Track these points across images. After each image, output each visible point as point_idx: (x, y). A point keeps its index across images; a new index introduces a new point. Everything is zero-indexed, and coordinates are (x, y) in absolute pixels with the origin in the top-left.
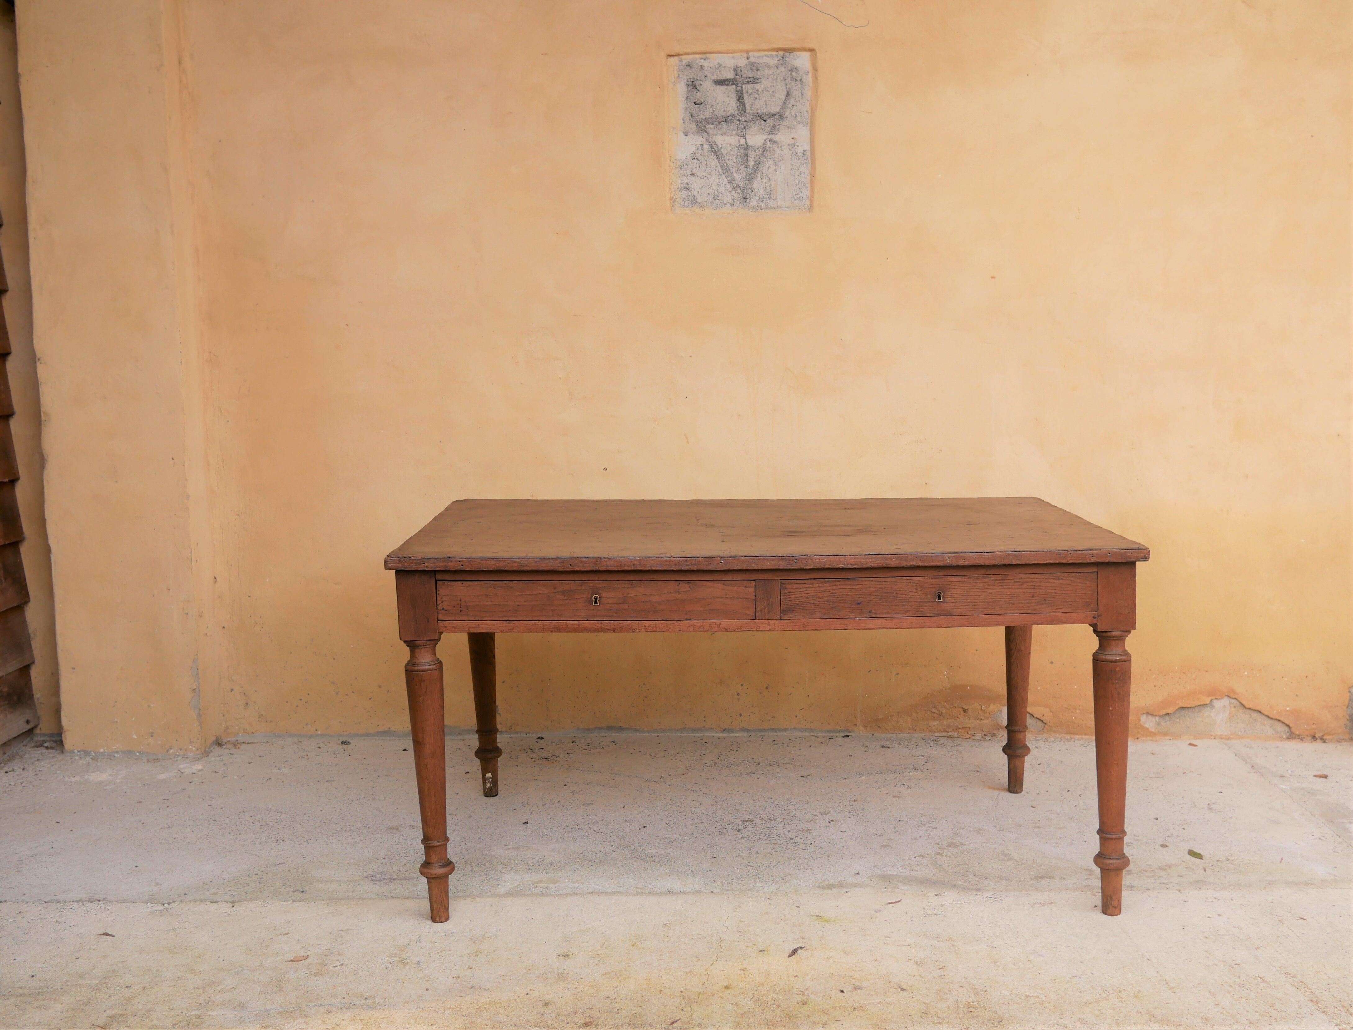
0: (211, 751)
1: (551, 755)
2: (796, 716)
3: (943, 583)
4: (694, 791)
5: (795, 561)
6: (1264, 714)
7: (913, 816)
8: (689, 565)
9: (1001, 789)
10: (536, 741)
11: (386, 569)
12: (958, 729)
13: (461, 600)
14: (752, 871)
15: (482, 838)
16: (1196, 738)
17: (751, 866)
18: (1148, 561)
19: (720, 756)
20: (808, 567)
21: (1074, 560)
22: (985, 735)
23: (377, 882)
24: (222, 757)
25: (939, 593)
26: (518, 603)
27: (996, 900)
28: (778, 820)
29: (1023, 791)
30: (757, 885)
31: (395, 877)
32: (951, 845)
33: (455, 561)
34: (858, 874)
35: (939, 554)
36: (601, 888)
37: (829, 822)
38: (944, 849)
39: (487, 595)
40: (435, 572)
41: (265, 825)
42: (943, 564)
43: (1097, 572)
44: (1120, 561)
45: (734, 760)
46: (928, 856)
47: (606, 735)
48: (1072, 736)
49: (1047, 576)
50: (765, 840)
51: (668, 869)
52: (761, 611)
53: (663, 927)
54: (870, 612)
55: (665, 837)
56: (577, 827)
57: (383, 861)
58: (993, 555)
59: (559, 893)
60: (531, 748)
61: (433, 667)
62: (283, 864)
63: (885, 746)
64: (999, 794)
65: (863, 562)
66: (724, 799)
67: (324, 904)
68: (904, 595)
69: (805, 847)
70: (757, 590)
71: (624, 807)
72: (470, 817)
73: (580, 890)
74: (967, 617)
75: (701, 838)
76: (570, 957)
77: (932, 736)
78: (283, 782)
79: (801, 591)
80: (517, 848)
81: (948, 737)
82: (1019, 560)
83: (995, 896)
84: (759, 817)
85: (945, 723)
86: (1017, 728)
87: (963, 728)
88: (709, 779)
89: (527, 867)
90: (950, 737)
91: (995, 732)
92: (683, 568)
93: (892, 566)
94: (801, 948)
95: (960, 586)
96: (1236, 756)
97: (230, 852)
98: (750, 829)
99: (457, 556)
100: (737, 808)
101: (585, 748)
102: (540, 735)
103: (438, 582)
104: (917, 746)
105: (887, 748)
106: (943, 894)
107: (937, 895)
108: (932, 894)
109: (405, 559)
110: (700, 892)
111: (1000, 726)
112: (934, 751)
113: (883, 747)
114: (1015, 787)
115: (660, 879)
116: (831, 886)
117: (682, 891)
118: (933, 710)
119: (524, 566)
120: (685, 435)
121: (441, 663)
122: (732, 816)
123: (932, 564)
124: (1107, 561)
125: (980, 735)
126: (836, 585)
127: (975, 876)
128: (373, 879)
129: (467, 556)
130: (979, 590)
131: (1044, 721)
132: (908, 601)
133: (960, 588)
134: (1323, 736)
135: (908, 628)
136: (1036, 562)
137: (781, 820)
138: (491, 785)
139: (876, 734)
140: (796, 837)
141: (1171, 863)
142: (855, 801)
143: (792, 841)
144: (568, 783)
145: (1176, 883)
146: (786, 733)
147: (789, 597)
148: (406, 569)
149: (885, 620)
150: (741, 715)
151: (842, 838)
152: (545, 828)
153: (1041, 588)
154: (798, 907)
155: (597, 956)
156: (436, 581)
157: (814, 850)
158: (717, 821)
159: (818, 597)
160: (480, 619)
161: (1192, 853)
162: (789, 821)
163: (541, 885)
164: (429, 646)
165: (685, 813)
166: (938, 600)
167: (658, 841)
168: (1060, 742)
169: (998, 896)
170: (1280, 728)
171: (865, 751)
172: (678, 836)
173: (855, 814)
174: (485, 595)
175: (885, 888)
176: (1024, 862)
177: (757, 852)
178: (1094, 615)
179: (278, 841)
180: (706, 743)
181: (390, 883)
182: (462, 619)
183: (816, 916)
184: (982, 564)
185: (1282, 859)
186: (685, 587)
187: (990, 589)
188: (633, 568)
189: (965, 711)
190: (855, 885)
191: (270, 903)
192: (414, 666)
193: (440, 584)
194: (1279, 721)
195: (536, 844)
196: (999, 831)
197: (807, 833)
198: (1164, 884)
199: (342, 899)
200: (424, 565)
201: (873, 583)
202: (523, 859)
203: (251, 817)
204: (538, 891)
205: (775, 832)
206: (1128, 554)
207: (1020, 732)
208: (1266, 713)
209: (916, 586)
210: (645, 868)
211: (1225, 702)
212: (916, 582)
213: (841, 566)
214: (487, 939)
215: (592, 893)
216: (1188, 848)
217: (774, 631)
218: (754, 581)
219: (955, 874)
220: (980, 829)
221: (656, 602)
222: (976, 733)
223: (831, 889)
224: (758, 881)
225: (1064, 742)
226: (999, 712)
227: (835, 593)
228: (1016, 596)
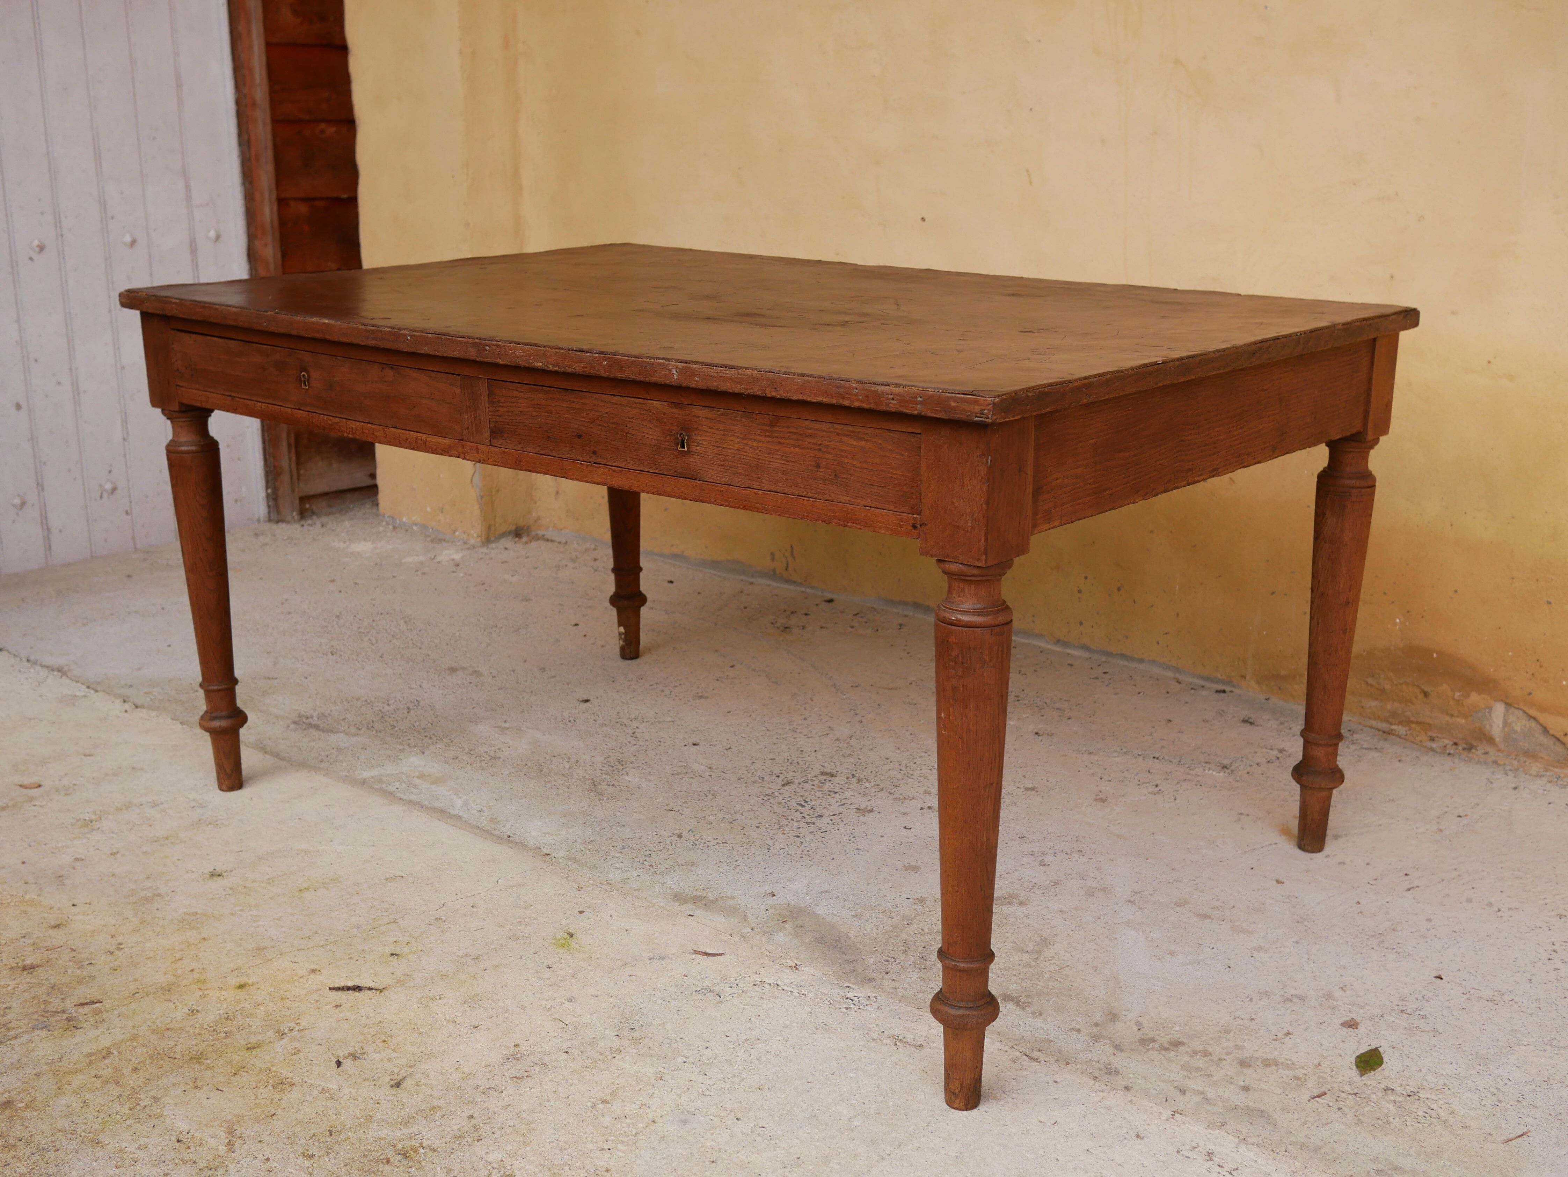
1: (801, 624)
2: (1158, 643)
3: (687, 418)
4: (856, 714)
10: (818, 603)
12: (1408, 723)
13: (191, 360)
20: (502, 361)
22: (1454, 743)
24: (495, 550)
25: (682, 436)
29: (1323, 851)
35: (663, 362)
42: (668, 382)
43: (920, 434)
50: (786, 807)
52: (469, 428)
54: (594, 453)
60: (796, 611)
63: (1251, 720)
64: (1279, 843)
68: (636, 430)
70: (463, 392)
74: (718, 487)
79: (512, 403)
80: (505, 729)
82: (775, 388)
85: (1389, 707)
87: (1418, 722)
91: (1475, 744)
95: (712, 428)
101: (856, 625)
102: (835, 597)
103: (172, 332)
105: (1247, 725)
109: (132, 294)
111: (1485, 735)
113: (1245, 721)
114: (1312, 843)
117: (523, 841)
121: (215, 444)
123: (653, 379)
124: (916, 412)
125: (1446, 742)
126: (553, 399)
130: (737, 440)
131: (1566, 746)
132: (641, 442)
133: (710, 430)
136: (801, 397)
137: (868, 786)
138: (624, 644)
139: (1273, 699)
141: (1289, 1059)
144: (741, 664)
146: (1142, 667)
147: (498, 409)
149: (612, 470)
150: (1081, 623)
153: (830, 450)
159: (532, 416)
161: (1370, 1056)
163: (417, 781)
166: (681, 448)
174: (210, 355)
183: (568, 934)
184: (723, 389)
186: (390, 374)
187: (755, 440)
189: (1426, 694)
190: (727, 910)
193: (173, 335)
198: (1183, 1090)
201: (597, 402)
202: (482, 743)
205: (821, 801)
206: (953, 404)
209: (652, 416)
212: (650, 409)
213: (541, 364)
216: (1380, 1044)
218: (461, 376)
221: (361, 394)
222: (1443, 737)
223: (685, 903)
226: (1487, 710)
227: (551, 413)
228: (791, 461)
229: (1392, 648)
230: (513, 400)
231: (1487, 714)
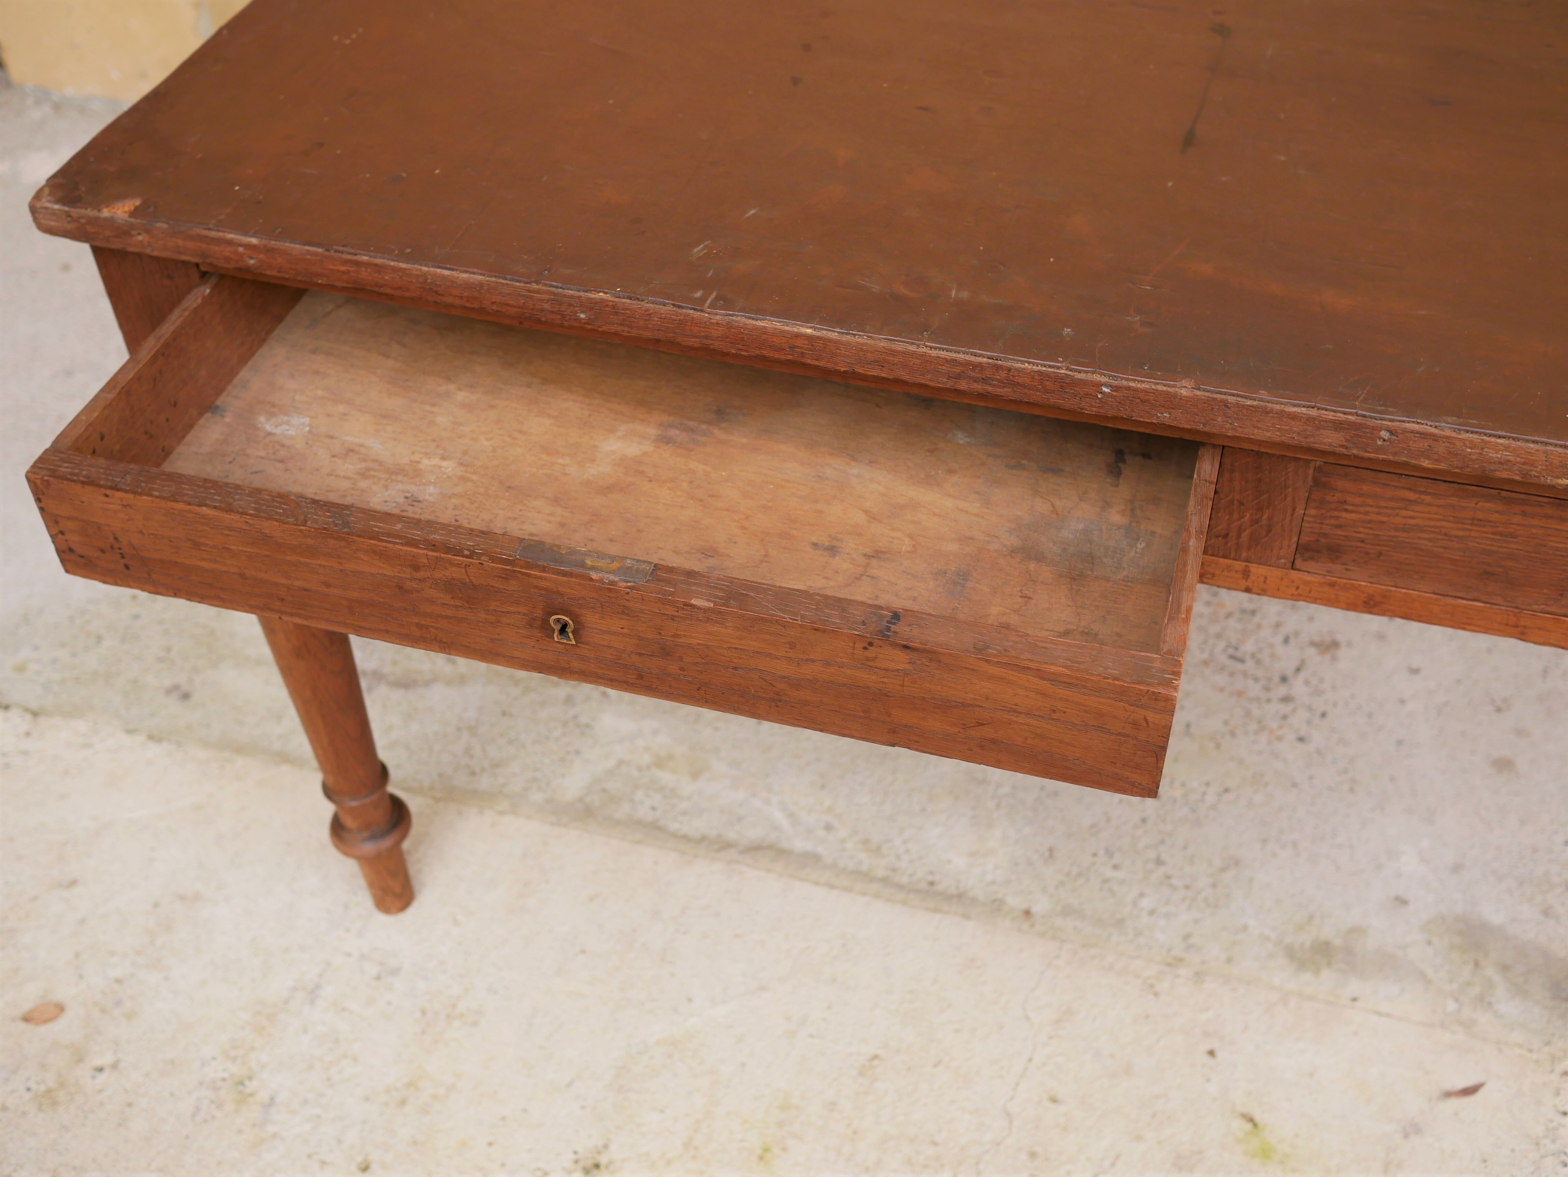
5: (1386, 435)
20: (1427, 464)
30: (1144, 902)
34: (1404, 901)
52: (1226, 535)
53: (862, 1071)
67: (201, 761)
69: (1307, 727)
70: (1224, 476)
92: (962, 387)
110: (1000, 905)
115: (929, 809)
116: (1321, 955)
117: (962, 888)
126: (1524, 514)
140: (1298, 670)
151: (1403, 703)
154: (1212, 1053)
157: (1323, 746)
163: (665, 777)
188: (790, 357)
191: (102, 734)
200: (139, 238)
213: (1562, 482)
214: (455, 1024)
215: (757, 850)
217: (1259, 594)
223: (1317, 971)
230: (1391, 504)
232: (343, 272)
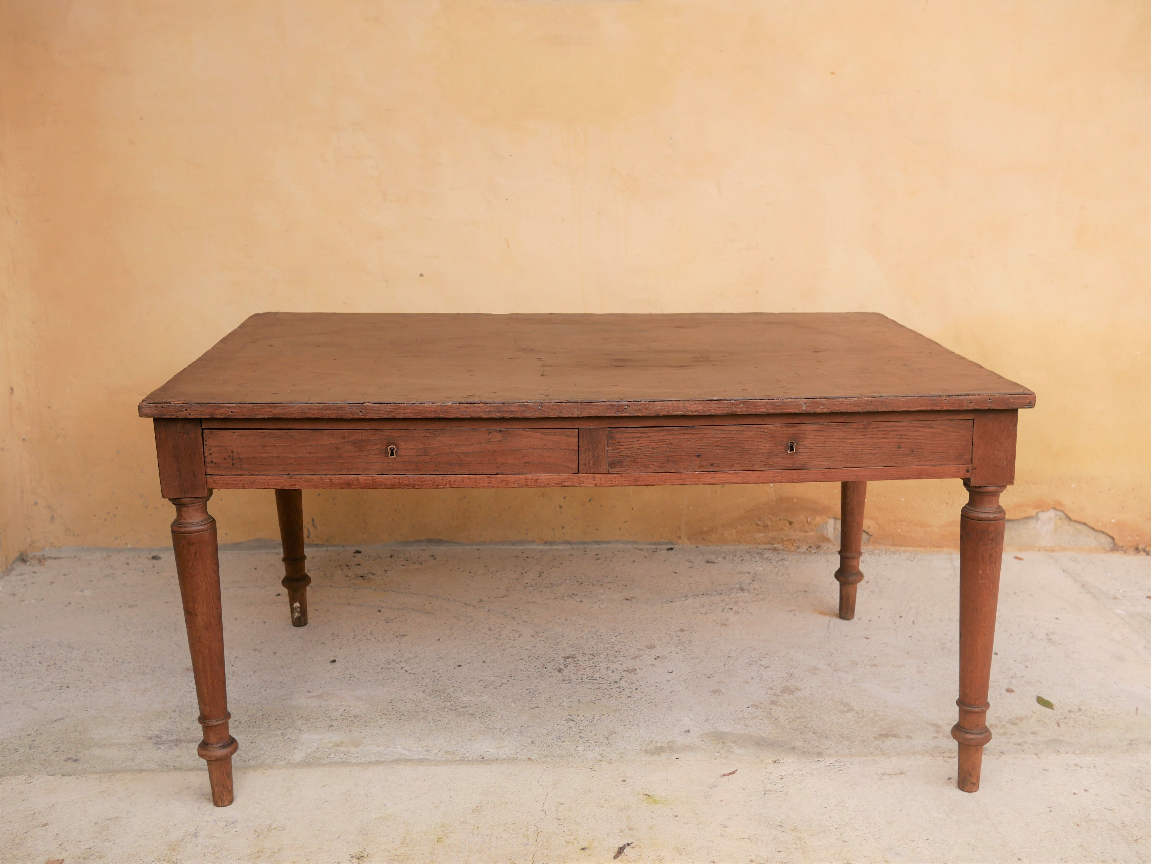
0: (14, 569)
1: (367, 572)
2: (620, 529)
3: (797, 432)
4: (513, 618)
5: (626, 407)
6: (1089, 527)
7: (743, 650)
8: (501, 412)
9: (832, 614)
10: (353, 555)
11: (141, 416)
12: (782, 541)
13: (232, 452)
14: (573, 728)
15: (284, 682)
16: (1020, 550)
17: (572, 721)
18: (1033, 408)
19: (542, 574)
20: (640, 415)
21: (949, 406)
22: (810, 547)
23: (161, 746)
24: (24, 576)
25: (792, 444)
26: (299, 455)
27: (840, 769)
28: (601, 656)
29: (855, 617)
30: (579, 749)
31: (183, 738)
32: (786, 690)
33: (223, 407)
34: (689, 731)
35: (794, 400)
36: (407, 753)
37: (655, 659)
38: (778, 696)
39: (263, 447)
40: (200, 420)
41: (52, 665)
42: (797, 412)
43: (973, 420)
44: (1002, 408)
45: (556, 579)
46: (762, 706)
47: (425, 548)
48: (897, 548)
49: (915, 424)
50: (588, 683)
51: (482, 725)
52: (585, 464)
53: (473, 811)
54: (712, 465)
55: (481, 679)
56: (388, 666)
57: (172, 714)
58: (857, 400)
59: (360, 761)
60: (347, 564)
61: (203, 527)
62: (62, 721)
63: (710, 561)
64: (830, 621)
65: (705, 409)
66: (545, 629)
67: (97, 778)
68: (752, 445)
69: (631, 693)
70: (581, 440)
71: (439, 640)
72: (275, 653)
73: (384, 757)
74: (823, 471)
75: (520, 681)
76: (365, 859)
77: (757, 548)
78: (82, 607)
79: (632, 441)
80: (320, 697)
81: (773, 550)
82: (886, 406)
83: (839, 764)
84: (581, 652)
85: (770, 535)
86: (851, 555)
87: (788, 540)
88: (529, 602)
89: (329, 722)
90: (775, 549)
91: (820, 544)
92: (494, 415)
93: (739, 413)
94: (628, 845)
95: (815, 436)
96: (1063, 571)
97: (6, 703)
98: (572, 668)
99: (225, 401)
100: (558, 640)
101: (403, 563)
102: (357, 549)
103: (205, 431)
104: (742, 560)
105: (712, 564)
106: (782, 761)
107: (775, 762)
108: (770, 761)
109: (163, 405)
110: (516, 759)
111: (825, 538)
112: (759, 567)
113: (708, 562)
114: (847, 614)
115: (472, 739)
116: (660, 750)
117: (497, 757)
118: (759, 523)
119: (305, 413)
120: (506, 239)
121: (213, 521)
122: (553, 651)
123: (785, 411)
124: (987, 408)
125: (805, 547)
126: (673, 434)
127: (814, 733)
128: (157, 741)
129: (239, 401)
130: (838, 440)
131: (870, 534)
132: (756, 452)
133: (815, 437)
134: (1146, 547)
135: (755, 483)
136: (905, 409)
137: (604, 657)
138: (300, 615)
139: (701, 547)
140: (621, 679)
141: (1022, 715)
142: (682, 630)
143: (616, 685)
144: (382, 608)
145: (1031, 744)
146: (609, 546)
147: (618, 447)
148: (164, 417)
149: (729, 474)
150: (563, 528)
151: (669, 681)
152: (353, 668)
153: (908, 437)
154: (624, 781)
155: (396, 857)
156: (203, 429)
157: (639, 697)
158: (537, 657)
159: (652, 448)
160: (256, 474)
161: (1041, 701)
162: (613, 658)
163: (342, 749)
164: (197, 504)
165: (503, 647)
166: (790, 451)
167: (473, 684)
168: (886, 554)
169: (842, 764)
170: (1105, 541)
171: (690, 567)
172: (495, 678)
173: (682, 648)
174: (261, 445)
175: (719, 752)
176: (865, 714)
177: (579, 700)
178: (966, 468)
179: (63, 688)
180: (527, 557)
181: (175, 747)
182: (234, 474)
183: (643, 794)
184: (843, 411)
185: (1137, 709)
186: (497, 436)
187: (851, 439)
188: (435, 416)
189: (791, 523)
190: (687, 748)
191: (36, 778)
192: (181, 527)
193: (207, 433)
194: (1103, 532)
195: (341, 690)
196: (835, 671)
197: (632, 674)
198: (1019, 744)
199: (118, 771)
200: (186, 411)
201: (715, 431)
202: (326, 711)
203: (40, 654)
204: (338, 757)
205: (598, 673)
206: (1012, 400)
207: (854, 558)
208: (1091, 525)
209: (765, 435)
210: (457, 722)
211: (1051, 514)
212: (766, 430)
213: (680, 413)
214: (273, 831)
215: (397, 761)
216: (1035, 694)
217: (600, 486)
218: (577, 430)
219: (793, 731)
220: (814, 669)
221: (463, 453)
222: (801, 545)
223: (660, 754)
224: (580, 742)
225: (890, 555)
226: (824, 524)
227: (672, 444)
228: (879, 447)
229: (770, 501)
230: (634, 440)
231: (825, 527)
232: (269, 412)
